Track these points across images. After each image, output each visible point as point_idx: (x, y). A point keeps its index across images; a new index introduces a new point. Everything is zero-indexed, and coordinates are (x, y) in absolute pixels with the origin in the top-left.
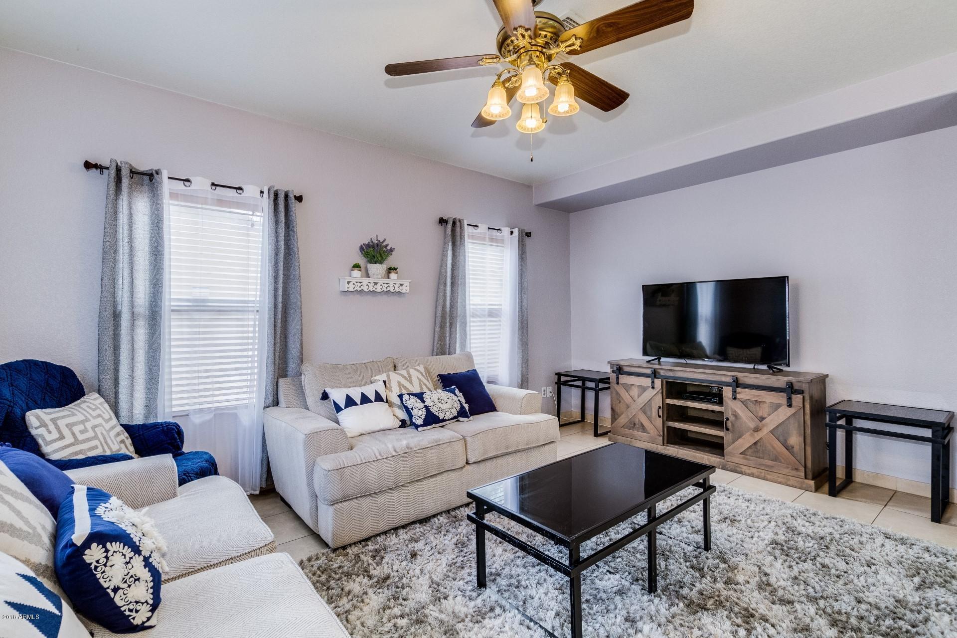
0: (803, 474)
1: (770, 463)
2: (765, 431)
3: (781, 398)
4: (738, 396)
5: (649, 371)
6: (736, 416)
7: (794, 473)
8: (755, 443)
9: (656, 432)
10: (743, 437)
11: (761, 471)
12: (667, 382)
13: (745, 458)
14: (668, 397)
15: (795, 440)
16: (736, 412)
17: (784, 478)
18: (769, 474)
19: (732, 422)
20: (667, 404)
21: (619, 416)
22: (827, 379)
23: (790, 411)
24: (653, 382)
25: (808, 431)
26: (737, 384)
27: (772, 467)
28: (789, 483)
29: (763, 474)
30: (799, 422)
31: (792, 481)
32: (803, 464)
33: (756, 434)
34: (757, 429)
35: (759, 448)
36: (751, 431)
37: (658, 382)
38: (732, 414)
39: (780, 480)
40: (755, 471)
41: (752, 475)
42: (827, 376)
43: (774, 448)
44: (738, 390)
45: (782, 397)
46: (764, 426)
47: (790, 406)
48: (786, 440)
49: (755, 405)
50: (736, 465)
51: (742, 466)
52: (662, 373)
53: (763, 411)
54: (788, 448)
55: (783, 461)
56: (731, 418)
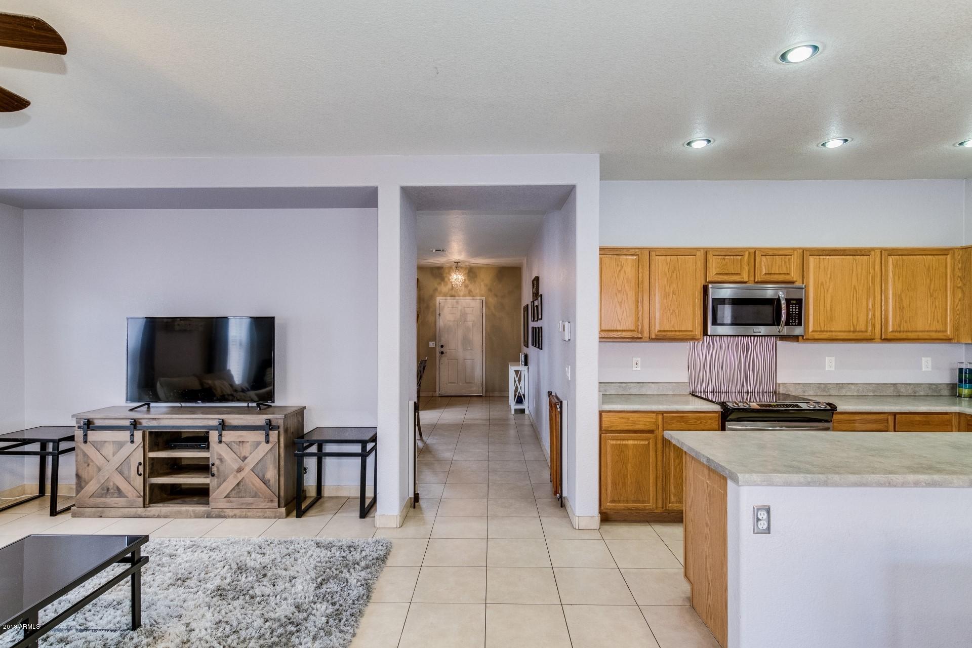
0: (276, 504)
1: (250, 500)
2: (247, 469)
3: (260, 436)
4: (224, 439)
5: (127, 423)
6: (221, 460)
7: (270, 504)
8: (238, 484)
9: (135, 494)
10: (227, 480)
11: (243, 510)
12: (150, 433)
13: (228, 502)
14: (151, 450)
15: (271, 474)
16: (221, 455)
17: (261, 511)
18: (249, 512)
19: (217, 467)
20: (149, 458)
21: (87, 483)
22: (305, 411)
23: (269, 446)
24: (132, 435)
25: (282, 463)
26: (223, 426)
27: (252, 503)
28: (266, 515)
29: (244, 513)
30: (275, 457)
31: (269, 512)
32: (277, 494)
33: (238, 474)
34: (240, 470)
35: (241, 488)
36: (235, 473)
37: (138, 435)
38: (217, 459)
39: (258, 514)
40: (237, 512)
41: (235, 517)
42: (305, 408)
43: (254, 485)
44: (224, 432)
45: (262, 434)
46: (245, 465)
47: (268, 442)
48: (264, 475)
49: (239, 445)
50: (221, 510)
51: (225, 510)
52: (145, 423)
53: (245, 450)
54: (266, 482)
55: (261, 496)
56: (217, 462)
